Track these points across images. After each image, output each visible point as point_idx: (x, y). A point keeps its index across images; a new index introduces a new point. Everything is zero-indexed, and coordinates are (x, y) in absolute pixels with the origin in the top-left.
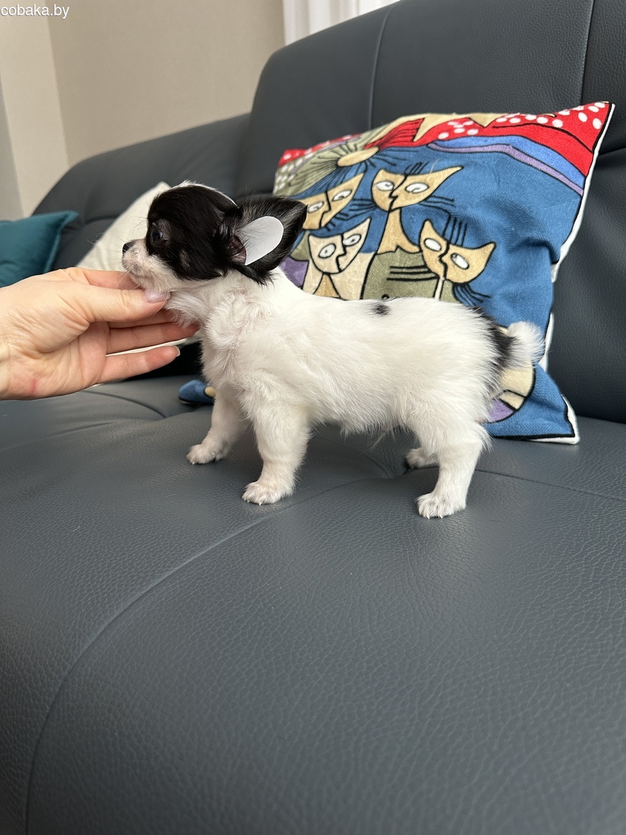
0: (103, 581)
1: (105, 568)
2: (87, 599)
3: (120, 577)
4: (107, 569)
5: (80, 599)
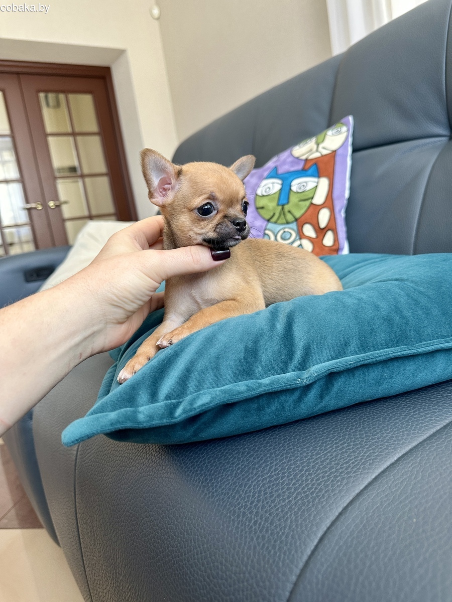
0: (307, 480)
1: (304, 467)
2: (296, 498)
3: (323, 477)
4: (307, 468)
5: (289, 497)
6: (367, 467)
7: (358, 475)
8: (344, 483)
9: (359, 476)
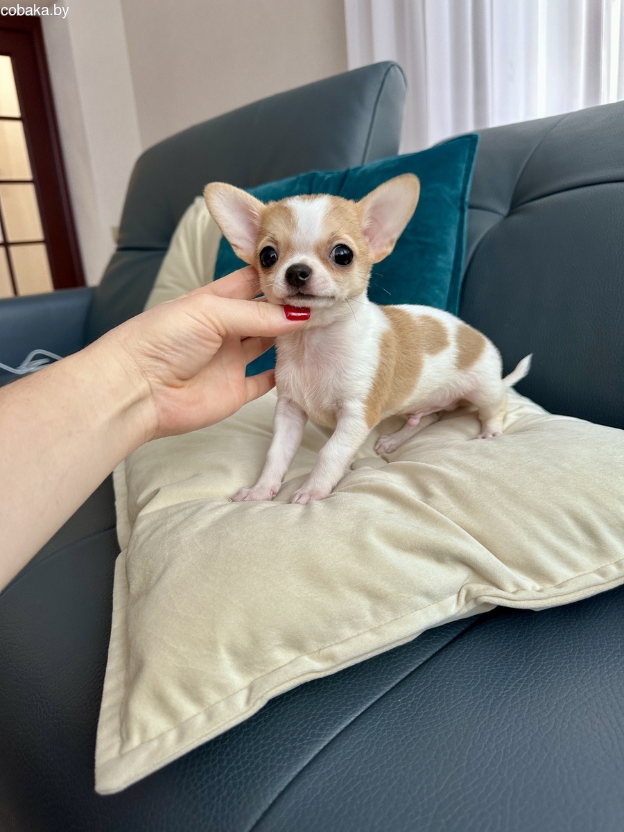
6: (316, 732)
7: (304, 744)
8: (286, 757)
9: (305, 746)
